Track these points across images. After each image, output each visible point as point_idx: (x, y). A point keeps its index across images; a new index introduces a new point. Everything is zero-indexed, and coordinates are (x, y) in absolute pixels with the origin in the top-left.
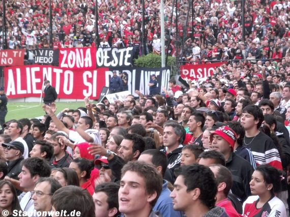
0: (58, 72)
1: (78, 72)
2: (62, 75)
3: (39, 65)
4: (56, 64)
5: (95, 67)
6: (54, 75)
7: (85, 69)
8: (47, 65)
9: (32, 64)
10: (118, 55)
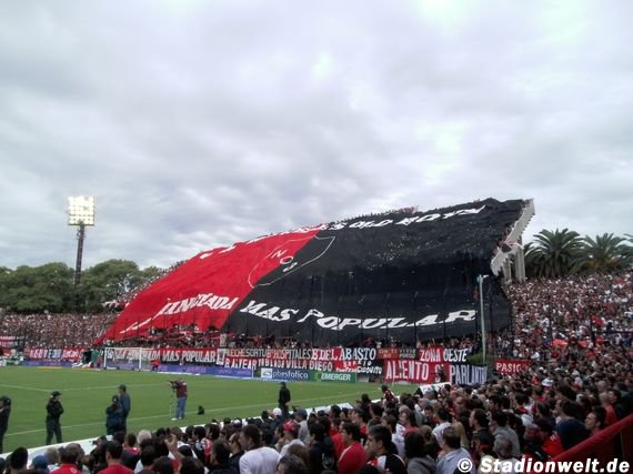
0: (418, 364)
1: (432, 365)
2: (421, 367)
3: (406, 359)
4: (417, 359)
5: (443, 362)
6: (416, 366)
7: (436, 363)
8: (411, 359)
9: (402, 359)
10: (458, 354)
